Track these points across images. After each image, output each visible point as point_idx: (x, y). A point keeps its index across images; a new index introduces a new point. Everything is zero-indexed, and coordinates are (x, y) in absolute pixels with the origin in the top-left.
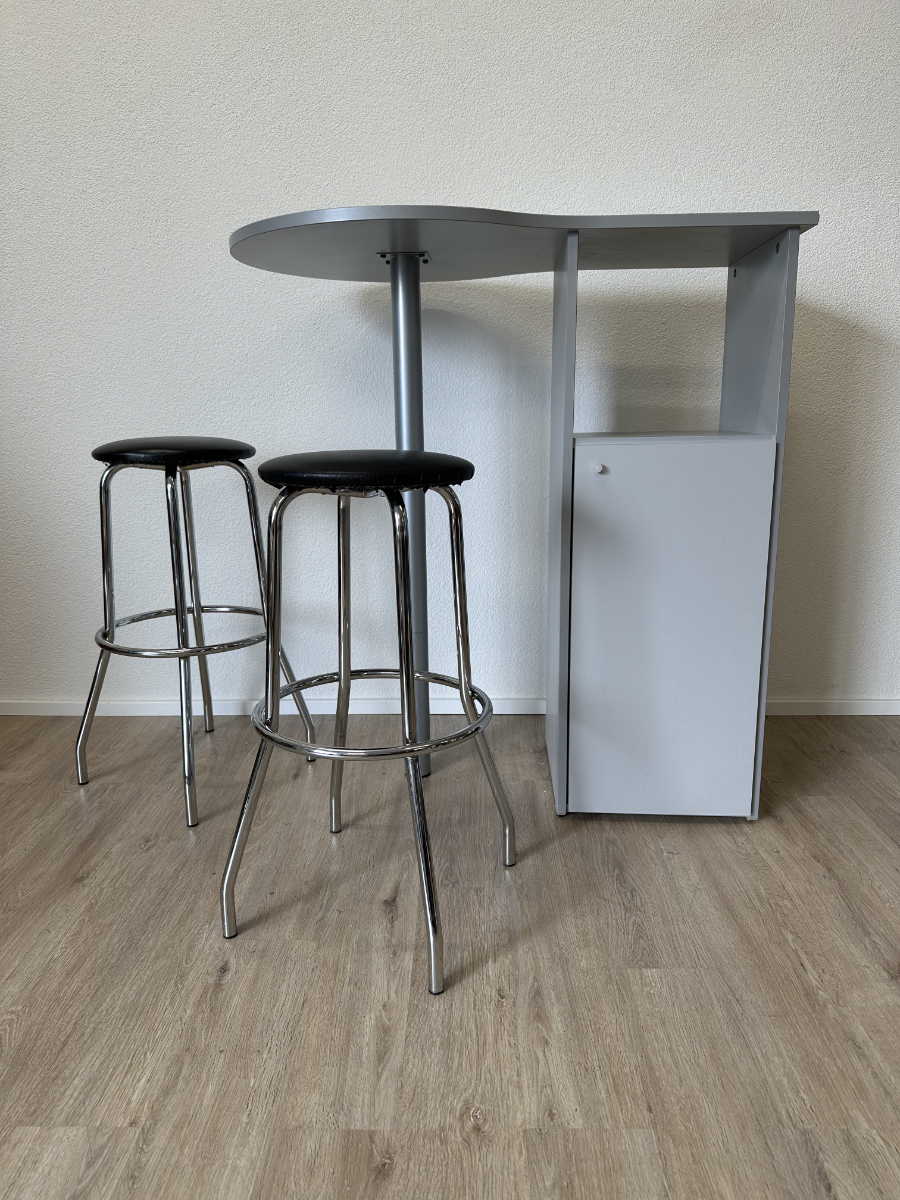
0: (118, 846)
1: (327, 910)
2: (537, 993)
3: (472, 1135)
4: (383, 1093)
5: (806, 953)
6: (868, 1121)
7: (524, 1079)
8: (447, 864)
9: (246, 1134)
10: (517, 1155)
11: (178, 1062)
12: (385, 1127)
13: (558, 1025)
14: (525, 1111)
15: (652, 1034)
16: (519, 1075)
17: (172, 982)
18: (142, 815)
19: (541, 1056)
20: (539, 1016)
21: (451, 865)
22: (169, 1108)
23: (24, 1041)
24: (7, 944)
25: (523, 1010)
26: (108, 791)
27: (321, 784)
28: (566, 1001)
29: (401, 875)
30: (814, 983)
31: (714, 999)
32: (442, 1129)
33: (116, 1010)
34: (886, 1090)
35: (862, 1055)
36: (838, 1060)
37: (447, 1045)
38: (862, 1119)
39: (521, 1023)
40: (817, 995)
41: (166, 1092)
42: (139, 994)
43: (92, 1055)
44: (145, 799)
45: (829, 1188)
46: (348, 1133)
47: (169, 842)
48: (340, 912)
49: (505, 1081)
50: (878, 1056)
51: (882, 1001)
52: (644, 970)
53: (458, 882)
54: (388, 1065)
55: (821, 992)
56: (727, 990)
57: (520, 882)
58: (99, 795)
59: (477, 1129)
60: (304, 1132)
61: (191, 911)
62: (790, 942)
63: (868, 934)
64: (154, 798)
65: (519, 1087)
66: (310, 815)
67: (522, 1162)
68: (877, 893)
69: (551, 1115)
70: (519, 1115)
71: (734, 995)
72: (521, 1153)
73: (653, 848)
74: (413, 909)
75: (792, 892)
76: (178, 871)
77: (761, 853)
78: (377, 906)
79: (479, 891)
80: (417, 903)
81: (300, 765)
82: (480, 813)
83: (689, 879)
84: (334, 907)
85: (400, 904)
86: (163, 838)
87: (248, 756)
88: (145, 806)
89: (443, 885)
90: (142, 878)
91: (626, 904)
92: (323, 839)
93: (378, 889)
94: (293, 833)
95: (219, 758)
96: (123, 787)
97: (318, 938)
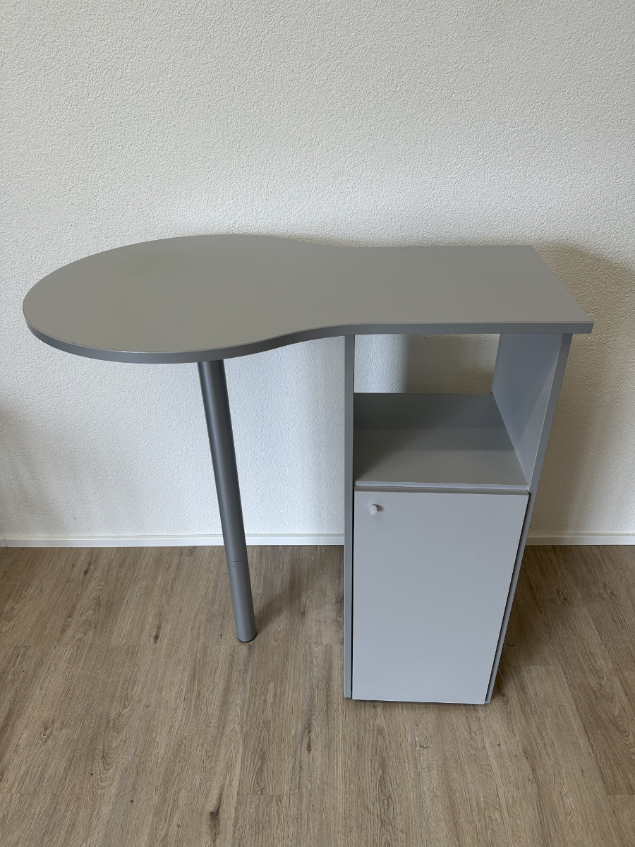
0: (25, 736)
1: (170, 825)
8: (259, 764)
18: (44, 691)
21: (262, 765)
26: (20, 657)
27: (174, 648)
29: (225, 779)
44: (46, 670)
47: (61, 729)
48: (179, 827)
53: (264, 788)
57: (309, 787)
58: (13, 661)
61: (74, 825)
64: (53, 667)
66: (164, 694)
68: (563, 802)
73: (409, 740)
74: (231, 823)
75: (503, 800)
76: (67, 770)
77: (487, 746)
78: (206, 819)
79: (279, 799)
80: (233, 815)
81: (160, 622)
82: (289, 692)
83: (431, 782)
84: (175, 821)
85: (222, 816)
86: (57, 725)
87: (123, 608)
88: (45, 678)
89: (255, 792)
90: (41, 779)
91: (382, 816)
92: (171, 727)
93: (207, 798)
94: (150, 718)
95: (102, 610)
96: (30, 652)
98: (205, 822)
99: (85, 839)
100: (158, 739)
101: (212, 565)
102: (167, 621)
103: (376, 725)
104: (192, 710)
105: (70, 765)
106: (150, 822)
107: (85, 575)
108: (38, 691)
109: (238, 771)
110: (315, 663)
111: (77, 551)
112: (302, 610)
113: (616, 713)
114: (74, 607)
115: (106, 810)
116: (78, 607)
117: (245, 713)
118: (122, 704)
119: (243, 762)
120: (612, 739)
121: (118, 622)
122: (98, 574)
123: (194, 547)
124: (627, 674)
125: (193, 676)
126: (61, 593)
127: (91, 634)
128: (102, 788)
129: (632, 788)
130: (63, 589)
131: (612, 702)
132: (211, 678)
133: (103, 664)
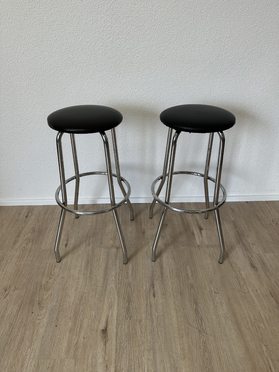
1: (79, 337)
5: (272, 360)
8: (127, 304)
18: (4, 272)
21: (129, 305)
29: (109, 313)
44: (5, 262)
47: (14, 290)
48: (84, 338)
53: (131, 316)
57: (157, 315)
61: (23, 339)
62: (265, 351)
64: (9, 261)
66: (72, 272)
73: (208, 290)
74: (114, 335)
75: (263, 317)
76: (18, 311)
77: (250, 291)
78: (99, 333)
79: (140, 321)
80: (115, 331)
81: (68, 238)
82: (140, 269)
83: (223, 310)
84: (82, 335)
85: (109, 331)
86: (12, 288)
87: (47, 231)
88: (5, 266)
89: (126, 319)
91: (199, 328)
92: (77, 288)
93: (99, 322)
94: (65, 284)
95: (36, 233)
97: (75, 357)
98: (99, 335)
99: (30, 347)
100: (69, 294)
102: (72, 238)
103: (189, 283)
104: (88, 279)
105: (20, 308)
106: (67, 336)
107: (26, 218)
109: (116, 308)
111: (22, 207)
112: (143, 231)
114: (20, 232)
115: (41, 331)
116: (23, 232)
117: (117, 279)
118: (49, 277)
119: (118, 304)
121: (45, 239)
122: (33, 217)
123: (84, 205)
125: (87, 263)
126: (13, 226)
127: (30, 244)
128: (39, 319)
130: (14, 225)
132: (97, 263)
133: (37, 258)
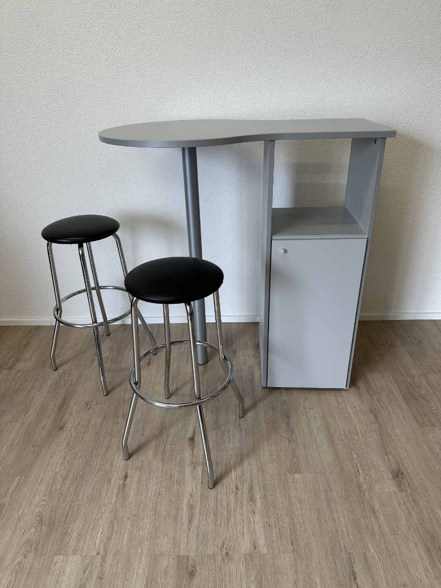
0: (75, 408)
1: (166, 443)
2: (251, 488)
3: (225, 557)
4: (191, 538)
5: (361, 465)
6: (374, 549)
7: (245, 530)
8: (215, 417)
9: (141, 558)
10: (242, 566)
11: (112, 524)
12: (192, 554)
13: (259, 502)
14: (245, 546)
15: (296, 508)
16: (243, 528)
17: (106, 484)
18: (84, 389)
19: (252, 519)
20: (252, 499)
21: (217, 417)
22: (111, 546)
23: (51, 514)
24: (36, 464)
25: (245, 497)
26: (67, 374)
27: (160, 368)
28: (262, 491)
29: (196, 423)
30: (362, 480)
31: (321, 489)
32: (214, 554)
33: (85, 498)
34: (383, 534)
35: (376, 517)
36: (366, 520)
37: (215, 515)
38: (371, 548)
39: (245, 503)
40: (362, 487)
41: (109, 539)
42: (93, 491)
43: (78, 521)
44: (84, 379)
45: (355, 579)
46: (179, 557)
47: (97, 405)
48: (171, 445)
49: (238, 531)
50: (382, 517)
51: (388, 490)
52: (295, 475)
53: (219, 427)
54: (193, 524)
55: (364, 486)
56: (327, 484)
57: (246, 427)
58: (63, 376)
59: (227, 554)
60: (162, 556)
61: (110, 445)
62: (355, 458)
63: (387, 454)
64: (88, 378)
65: (243, 534)
66: (156, 388)
67: (243, 569)
68: (394, 431)
69: (255, 547)
70: (243, 548)
71: (329, 487)
72: (243, 565)
73: (302, 406)
75: (359, 431)
76: (102, 422)
77: (348, 408)
78: (186, 441)
79: (229, 432)
83: (316, 424)
84: (169, 442)
85: (196, 439)
86: (94, 403)
88: (84, 383)
89: (214, 429)
90: (88, 427)
91: (289, 438)
93: (186, 431)
96: (73, 372)
97: (163, 459)
98: (186, 443)
101: (178, 331)
106: (154, 443)
108: (80, 389)
110: (244, 373)
112: (234, 351)
113: (423, 393)
120: (421, 404)
124: (429, 376)
129: (433, 424)
131: (421, 388)
133: (118, 376)
